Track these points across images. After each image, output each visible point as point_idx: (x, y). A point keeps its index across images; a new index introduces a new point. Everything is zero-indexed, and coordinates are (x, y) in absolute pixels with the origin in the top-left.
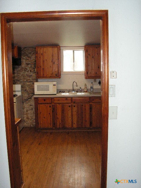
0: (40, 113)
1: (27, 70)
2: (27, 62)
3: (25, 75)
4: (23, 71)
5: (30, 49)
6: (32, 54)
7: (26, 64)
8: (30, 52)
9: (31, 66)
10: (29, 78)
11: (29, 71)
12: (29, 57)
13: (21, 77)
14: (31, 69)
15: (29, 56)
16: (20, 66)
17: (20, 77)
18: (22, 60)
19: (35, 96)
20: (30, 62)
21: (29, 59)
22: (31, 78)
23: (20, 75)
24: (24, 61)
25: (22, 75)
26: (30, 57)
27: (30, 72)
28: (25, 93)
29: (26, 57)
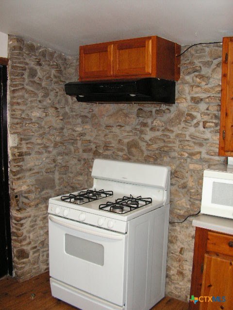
0: (210, 286)
1: (195, 121)
2: (197, 93)
3: (188, 138)
4: (183, 125)
5: (207, 49)
6: (213, 66)
7: (193, 99)
8: (208, 59)
9: (207, 109)
10: (197, 149)
11: (201, 124)
12: (202, 77)
13: (174, 143)
14: (206, 118)
15: (203, 73)
16: (173, 108)
17: (170, 142)
18: (178, 87)
19: (198, 223)
20: (203, 96)
21: (203, 83)
22: (203, 150)
23: (172, 136)
24: (187, 89)
25: (177, 136)
26: (208, 78)
27: (204, 128)
28: (181, 194)
29: (193, 75)
